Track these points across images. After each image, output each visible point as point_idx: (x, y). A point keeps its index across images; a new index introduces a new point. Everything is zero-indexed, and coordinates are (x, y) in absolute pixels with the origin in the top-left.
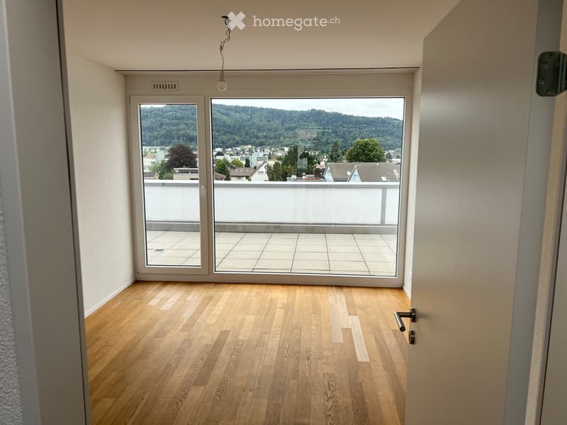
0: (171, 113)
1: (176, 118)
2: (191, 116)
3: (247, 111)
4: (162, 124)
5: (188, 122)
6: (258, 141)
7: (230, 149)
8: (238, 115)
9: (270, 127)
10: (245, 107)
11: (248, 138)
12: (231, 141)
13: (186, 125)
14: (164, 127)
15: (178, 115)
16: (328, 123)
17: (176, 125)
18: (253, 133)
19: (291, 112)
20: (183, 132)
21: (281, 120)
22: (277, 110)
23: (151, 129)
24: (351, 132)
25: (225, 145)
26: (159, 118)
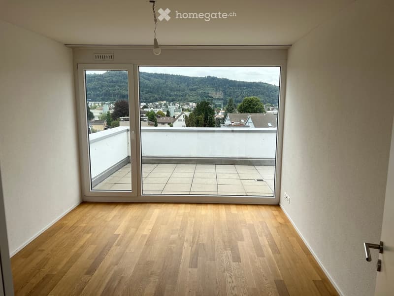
0: (109, 78)
1: (112, 82)
2: (122, 80)
3: (163, 77)
4: (103, 86)
5: (121, 84)
6: (170, 98)
7: (151, 104)
8: (156, 80)
9: (179, 89)
10: (161, 74)
11: (164, 96)
12: (152, 98)
13: (120, 86)
14: (104, 88)
15: (114, 79)
16: (219, 86)
17: (112, 86)
18: (168, 92)
19: (194, 78)
20: (117, 91)
21: (186, 84)
22: (184, 76)
23: (94, 89)
24: (234, 92)
25: (147, 101)
26: (100, 82)
